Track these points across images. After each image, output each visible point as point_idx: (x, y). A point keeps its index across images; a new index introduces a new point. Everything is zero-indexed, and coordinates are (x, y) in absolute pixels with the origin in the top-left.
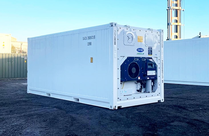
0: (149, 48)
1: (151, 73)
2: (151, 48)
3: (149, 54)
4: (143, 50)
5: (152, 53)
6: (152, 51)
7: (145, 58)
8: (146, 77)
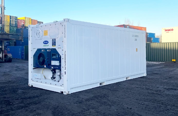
0: (53, 40)
1: (55, 63)
2: (55, 40)
3: (52, 45)
4: (48, 42)
5: (55, 44)
6: (55, 42)
7: (50, 49)
8: (51, 66)
